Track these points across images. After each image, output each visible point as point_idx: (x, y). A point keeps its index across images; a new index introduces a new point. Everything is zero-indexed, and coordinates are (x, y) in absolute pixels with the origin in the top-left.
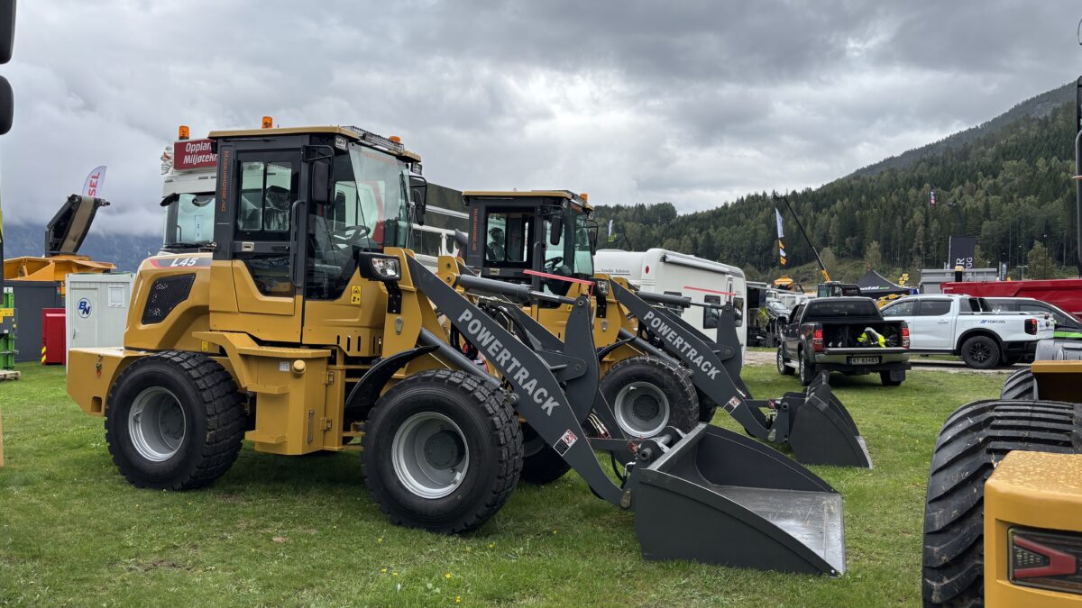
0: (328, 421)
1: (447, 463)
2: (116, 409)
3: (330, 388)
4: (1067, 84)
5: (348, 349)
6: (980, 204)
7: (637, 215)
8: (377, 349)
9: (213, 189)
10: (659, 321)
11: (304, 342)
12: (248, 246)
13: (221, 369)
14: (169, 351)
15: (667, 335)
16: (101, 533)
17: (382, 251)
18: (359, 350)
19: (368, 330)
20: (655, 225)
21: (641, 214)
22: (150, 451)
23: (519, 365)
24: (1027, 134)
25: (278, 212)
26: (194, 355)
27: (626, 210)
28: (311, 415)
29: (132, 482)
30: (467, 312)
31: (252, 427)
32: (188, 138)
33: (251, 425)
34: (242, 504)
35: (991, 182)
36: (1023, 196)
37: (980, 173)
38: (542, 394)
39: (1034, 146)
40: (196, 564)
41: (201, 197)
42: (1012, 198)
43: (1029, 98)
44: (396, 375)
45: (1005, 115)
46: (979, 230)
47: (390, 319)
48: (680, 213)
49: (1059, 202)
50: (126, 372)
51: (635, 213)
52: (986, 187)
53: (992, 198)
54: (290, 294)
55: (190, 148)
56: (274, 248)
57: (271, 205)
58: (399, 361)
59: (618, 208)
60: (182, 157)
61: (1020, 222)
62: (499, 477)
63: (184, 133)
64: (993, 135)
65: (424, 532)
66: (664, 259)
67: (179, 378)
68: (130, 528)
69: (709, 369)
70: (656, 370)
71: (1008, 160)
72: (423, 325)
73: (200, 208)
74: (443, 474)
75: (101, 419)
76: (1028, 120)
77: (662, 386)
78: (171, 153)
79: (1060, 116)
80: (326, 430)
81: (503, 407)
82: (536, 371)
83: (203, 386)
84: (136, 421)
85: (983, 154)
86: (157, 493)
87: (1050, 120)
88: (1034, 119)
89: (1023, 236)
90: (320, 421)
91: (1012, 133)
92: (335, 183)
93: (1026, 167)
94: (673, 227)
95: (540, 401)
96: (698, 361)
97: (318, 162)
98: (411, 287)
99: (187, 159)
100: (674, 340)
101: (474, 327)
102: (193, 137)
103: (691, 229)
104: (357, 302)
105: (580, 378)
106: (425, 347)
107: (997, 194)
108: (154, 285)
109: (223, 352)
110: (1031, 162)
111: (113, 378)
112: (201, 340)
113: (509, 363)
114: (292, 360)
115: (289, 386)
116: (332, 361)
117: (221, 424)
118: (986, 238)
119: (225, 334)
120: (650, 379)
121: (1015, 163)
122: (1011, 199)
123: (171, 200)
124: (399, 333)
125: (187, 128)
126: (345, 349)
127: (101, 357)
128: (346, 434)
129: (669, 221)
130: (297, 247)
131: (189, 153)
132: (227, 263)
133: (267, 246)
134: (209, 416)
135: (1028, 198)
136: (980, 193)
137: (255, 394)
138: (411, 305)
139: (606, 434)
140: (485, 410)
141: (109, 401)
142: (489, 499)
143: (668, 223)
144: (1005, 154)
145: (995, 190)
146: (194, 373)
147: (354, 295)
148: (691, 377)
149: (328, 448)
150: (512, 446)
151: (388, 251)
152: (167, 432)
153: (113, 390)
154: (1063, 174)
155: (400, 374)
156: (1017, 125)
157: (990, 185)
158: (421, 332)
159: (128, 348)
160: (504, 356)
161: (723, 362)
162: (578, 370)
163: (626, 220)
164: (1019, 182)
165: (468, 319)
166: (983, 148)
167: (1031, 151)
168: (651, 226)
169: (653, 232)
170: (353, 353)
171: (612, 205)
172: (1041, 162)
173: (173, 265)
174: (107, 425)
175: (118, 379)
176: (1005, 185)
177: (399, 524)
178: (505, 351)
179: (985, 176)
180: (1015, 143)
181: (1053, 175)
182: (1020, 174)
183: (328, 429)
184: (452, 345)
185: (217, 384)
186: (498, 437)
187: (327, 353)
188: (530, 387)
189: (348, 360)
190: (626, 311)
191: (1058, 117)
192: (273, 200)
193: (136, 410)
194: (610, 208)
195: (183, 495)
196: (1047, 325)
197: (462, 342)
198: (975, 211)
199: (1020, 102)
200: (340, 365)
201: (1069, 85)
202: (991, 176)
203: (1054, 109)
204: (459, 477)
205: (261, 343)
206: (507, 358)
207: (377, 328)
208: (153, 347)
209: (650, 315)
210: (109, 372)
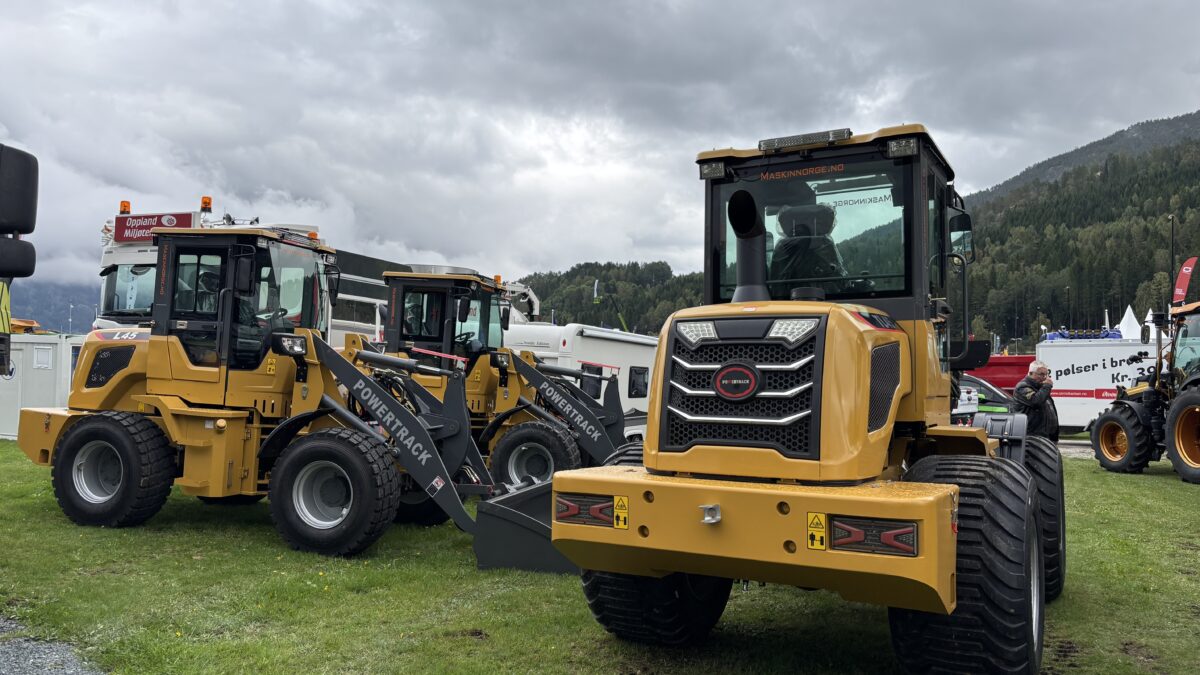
0: (245, 471)
1: (338, 502)
2: (61, 460)
3: (247, 442)
4: (1079, 147)
5: (264, 411)
6: (986, 272)
7: (630, 274)
8: (286, 410)
9: (155, 261)
10: (553, 390)
11: (226, 404)
12: (182, 324)
13: (155, 426)
14: (109, 411)
15: (559, 402)
16: (52, 552)
17: (292, 331)
18: (273, 411)
19: (281, 396)
20: (648, 286)
21: (634, 273)
22: (90, 494)
23: (401, 425)
24: (1037, 199)
25: (210, 294)
26: (132, 415)
27: (618, 268)
28: (231, 465)
29: (75, 521)
30: (361, 381)
31: (180, 474)
32: (128, 212)
33: (179, 472)
34: (169, 536)
35: (998, 248)
36: (1029, 264)
37: (988, 239)
38: (418, 448)
39: (1043, 211)
40: (130, 572)
41: (139, 269)
42: (1019, 266)
43: (1040, 161)
44: (300, 432)
45: (1016, 179)
46: (985, 298)
47: (298, 387)
48: (676, 273)
49: (1066, 271)
50: (73, 428)
51: (627, 272)
52: (993, 253)
53: (999, 265)
54: (217, 365)
55: (131, 223)
56: (204, 327)
57: (203, 288)
58: (303, 420)
59: (610, 266)
60: (124, 229)
61: (1026, 292)
62: (376, 512)
63: (125, 207)
64: (1002, 199)
65: (316, 555)
66: (581, 333)
67: (118, 433)
68: (76, 550)
69: (593, 432)
70: (543, 432)
71: (1016, 226)
72: (325, 392)
73: (140, 277)
74: (333, 510)
75: (47, 468)
76: (1038, 184)
77: (548, 447)
78: (112, 226)
79: (1071, 181)
80: (243, 478)
81: (382, 457)
82: (415, 430)
83: (140, 440)
84: (79, 470)
85: (992, 219)
86: (96, 529)
87: (1060, 185)
88: (1044, 184)
89: (1029, 307)
90: (238, 471)
91: (1022, 197)
92: (261, 268)
93: (1033, 234)
94: (668, 288)
95: (417, 453)
96: (584, 425)
97: (242, 259)
98: (316, 361)
99: (127, 233)
100: (564, 407)
101: (366, 394)
102: (134, 212)
103: (686, 290)
104: (272, 372)
105: (452, 437)
106: (325, 410)
107: (1004, 261)
108: (98, 355)
109: (157, 413)
110: (1040, 229)
111: (60, 433)
112: (138, 402)
113: (393, 423)
114: (215, 419)
115: (213, 440)
116: (250, 420)
117: (154, 471)
118: (993, 307)
119: (160, 397)
120: (539, 441)
121: (1023, 229)
122: (1017, 268)
123: (110, 271)
124: (304, 398)
125: (128, 203)
126: (261, 410)
127: (49, 415)
128: (261, 482)
129: (664, 281)
130: (223, 325)
131: (129, 228)
132: (163, 338)
133: (198, 325)
134: (144, 465)
135: (1035, 267)
136: (987, 260)
137: (184, 446)
138: (315, 375)
139: (478, 482)
140: (366, 459)
141: (56, 452)
142: (367, 527)
143: (662, 284)
144: (1013, 219)
145: (1002, 257)
146: (132, 430)
147: (269, 366)
148: (576, 440)
149: (244, 492)
150: (387, 487)
151: (299, 332)
152: (106, 480)
153: (59, 443)
154: (1071, 242)
155: (303, 432)
156: (1026, 189)
157: (997, 252)
158: (323, 397)
159: (71, 408)
160: (389, 418)
161: (607, 427)
162: (452, 430)
163: (618, 278)
164: (1027, 250)
165: (361, 387)
166: (991, 212)
167: (1039, 218)
168: (644, 287)
169: (646, 293)
170: (267, 414)
171: (603, 262)
172: (1049, 229)
173: (116, 338)
174: (54, 473)
175: (65, 433)
176: (1012, 252)
177: (298, 549)
178: (390, 413)
179: (993, 242)
180: (1023, 209)
181: (1060, 243)
182: (1027, 242)
183: (245, 477)
184: (349, 409)
185: (152, 439)
186: (376, 480)
187: (246, 414)
188: (409, 443)
189: (264, 420)
190: (526, 382)
191: (1068, 182)
192: (205, 284)
193: (79, 461)
194: (600, 266)
195: (118, 531)
196: (969, 399)
197: (358, 408)
198: (981, 278)
199: (1031, 165)
200: (256, 424)
201: (1082, 148)
202: (998, 242)
203: (1065, 174)
204: (345, 512)
205: (190, 404)
206: (392, 419)
207: (288, 394)
208: (95, 408)
209: (545, 385)
210: (56, 429)
